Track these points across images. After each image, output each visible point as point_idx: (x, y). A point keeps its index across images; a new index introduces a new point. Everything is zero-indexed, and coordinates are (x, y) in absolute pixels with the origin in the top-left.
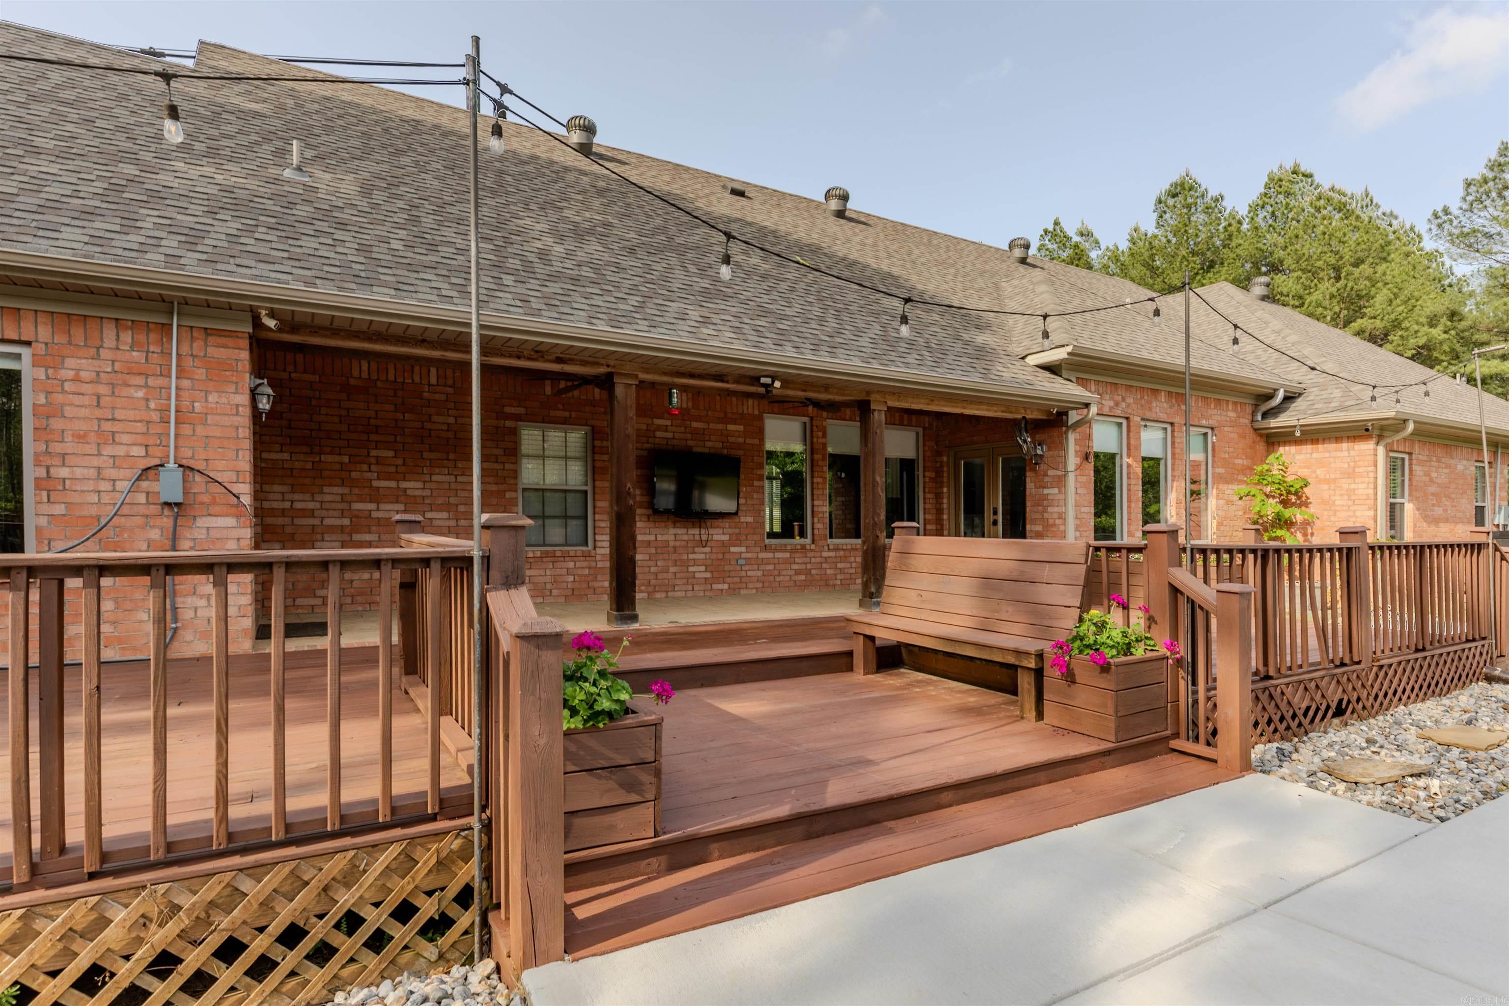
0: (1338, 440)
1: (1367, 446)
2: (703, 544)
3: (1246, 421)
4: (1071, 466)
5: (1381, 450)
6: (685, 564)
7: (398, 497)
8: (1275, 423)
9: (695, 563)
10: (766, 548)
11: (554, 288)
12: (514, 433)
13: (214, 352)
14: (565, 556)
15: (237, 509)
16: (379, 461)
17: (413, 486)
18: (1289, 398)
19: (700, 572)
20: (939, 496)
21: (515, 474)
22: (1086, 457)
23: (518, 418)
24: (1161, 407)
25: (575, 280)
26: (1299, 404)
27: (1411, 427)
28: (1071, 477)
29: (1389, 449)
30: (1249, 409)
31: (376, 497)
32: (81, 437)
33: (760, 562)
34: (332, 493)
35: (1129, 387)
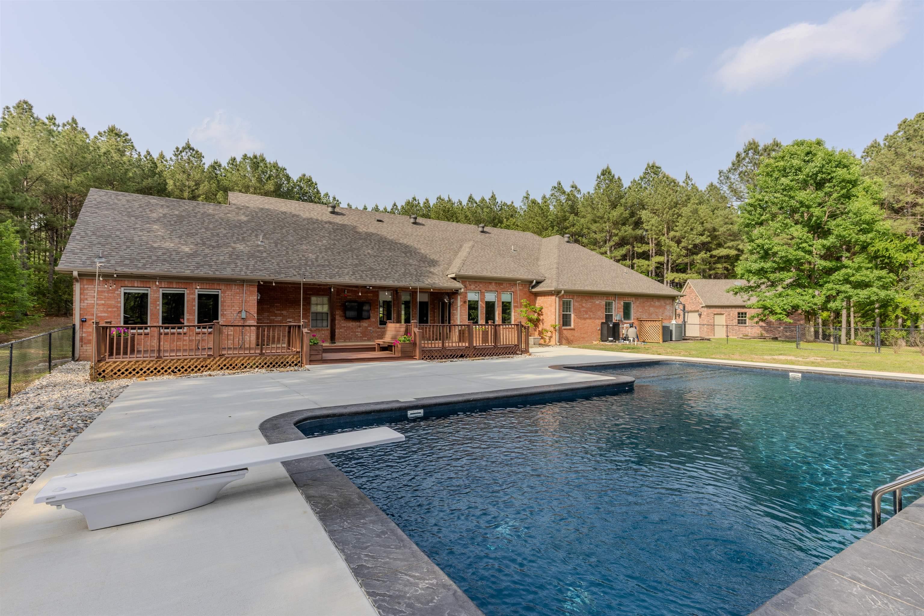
0: (544, 296)
1: (554, 297)
2: (360, 327)
3: (526, 289)
4: (459, 305)
5: (557, 299)
6: (355, 332)
7: (281, 315)
8: (534, 290)
9: (358, 332)
10: (379, 328)
11: (318, 269)
12: (310, 298)
13: (251, 289)
14: (322, 330)
15: (254, 319)
16: (276, 306)
17: (284, 312)
18: (538, 283)
19: (359, 334)
20: (434, 312)
21: (310, 309)
22: (465, 302)
23: (310, 294)
24: (492, 287)
25: (323, 266)
26: (541, 285)
27: (563, 292)
28: (459, 308)
29: (559, 298)
30: (528, 286)
31: (276, 315)
32: (229, 306)
33: (377, 332)
34: (266, 314)
35: (480, 282)
